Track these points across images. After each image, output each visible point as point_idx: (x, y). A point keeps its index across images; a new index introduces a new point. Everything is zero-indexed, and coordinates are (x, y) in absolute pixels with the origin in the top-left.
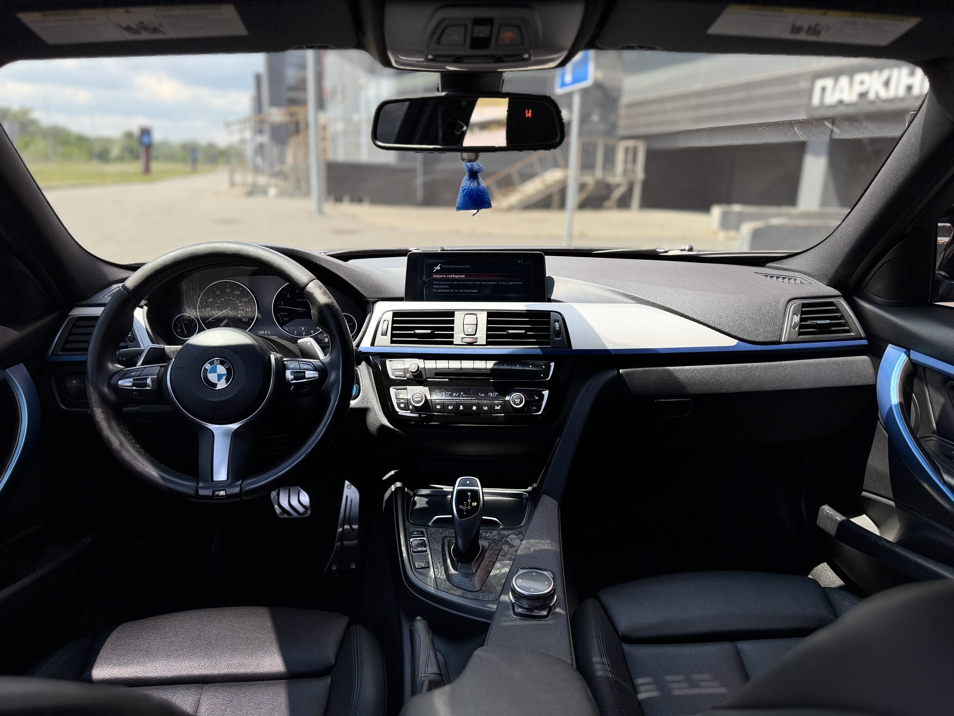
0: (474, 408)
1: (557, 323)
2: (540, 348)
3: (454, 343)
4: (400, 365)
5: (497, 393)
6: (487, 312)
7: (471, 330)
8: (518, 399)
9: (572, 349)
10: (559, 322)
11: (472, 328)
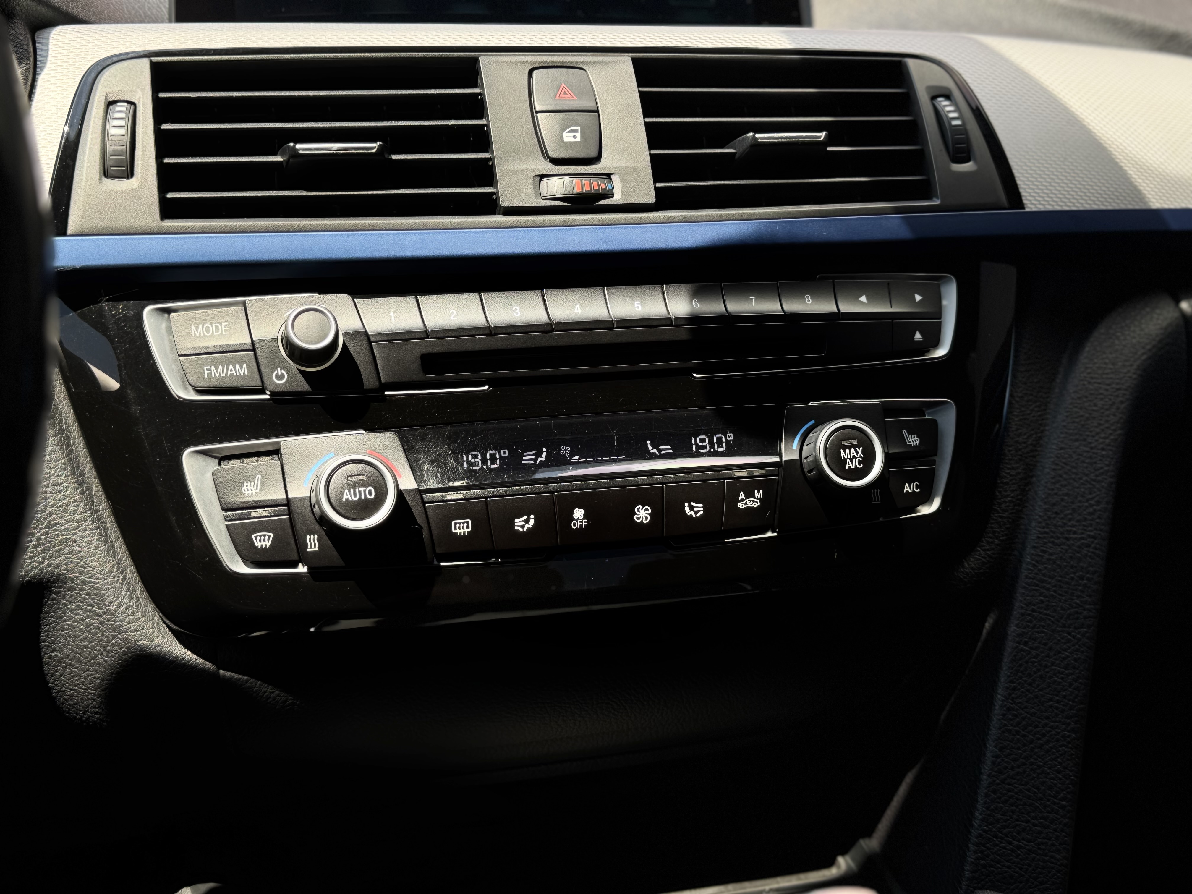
0: (642, 514)
1: (943, 104)
2: (897, 210)
3: (504, 202)
4: (223, 328)
5: (730, 436)
6: (634, 61)
7: (578, 139)
8: (854, 447)
9: (1027, 210)
10: (952, 98)
11: (576, 131)
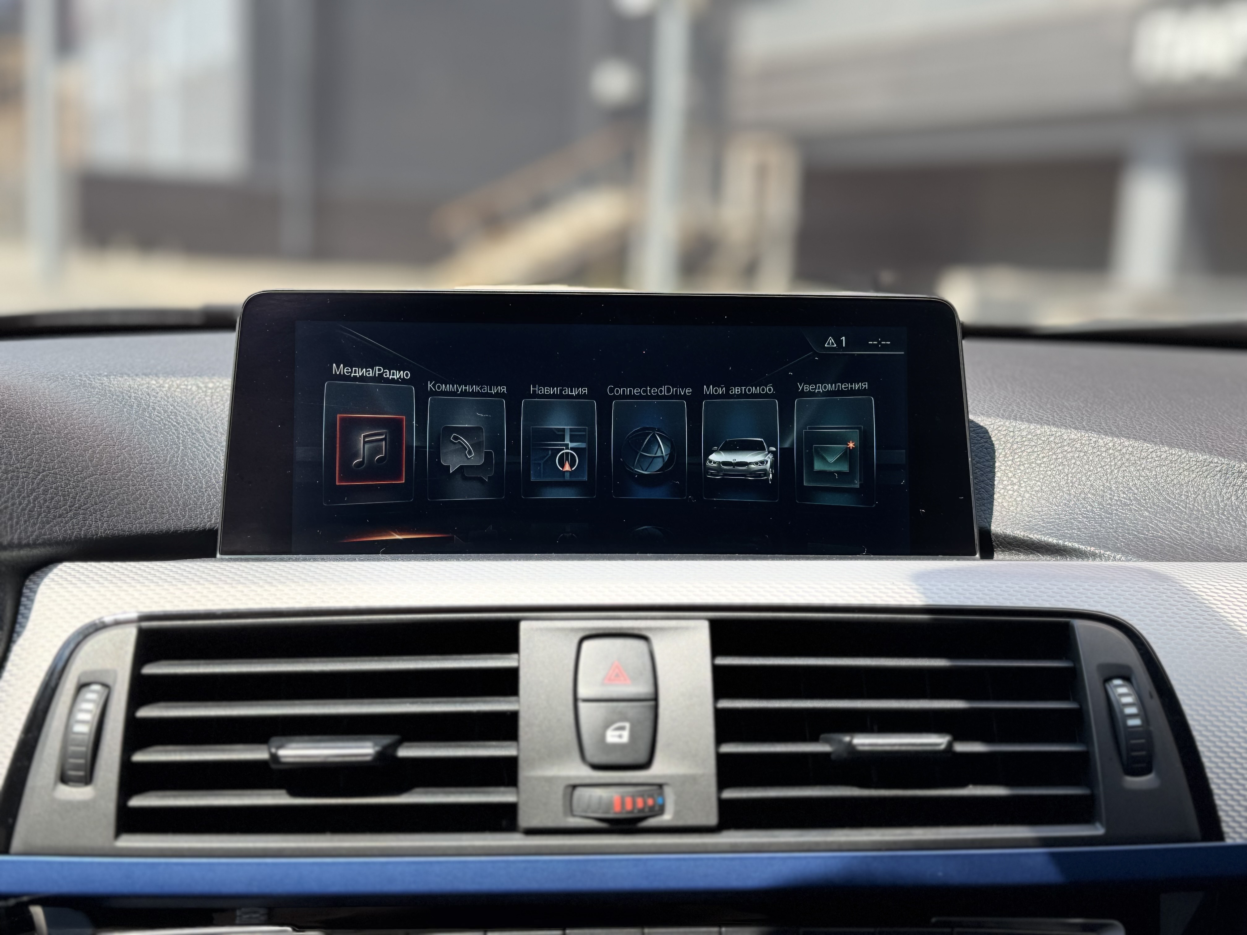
1: (1118, 687)
9: (1229, 841)
10: (1133, 680)
11: (622, 728)
